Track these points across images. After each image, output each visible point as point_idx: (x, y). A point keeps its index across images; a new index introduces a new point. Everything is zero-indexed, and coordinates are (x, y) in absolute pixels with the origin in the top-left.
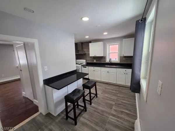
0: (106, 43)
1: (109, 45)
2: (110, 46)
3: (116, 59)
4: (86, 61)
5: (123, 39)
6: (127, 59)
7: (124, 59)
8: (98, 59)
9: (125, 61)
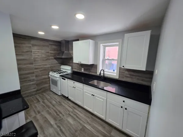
0: (99, 42)
1: (105, 46)
2: (107, 48)
3: (114, 71)
4: (72, 68)
5: (126, 35)
6: (132, 73)
7: (127, 72)
8: (86, 68)
9: (127, 77)
